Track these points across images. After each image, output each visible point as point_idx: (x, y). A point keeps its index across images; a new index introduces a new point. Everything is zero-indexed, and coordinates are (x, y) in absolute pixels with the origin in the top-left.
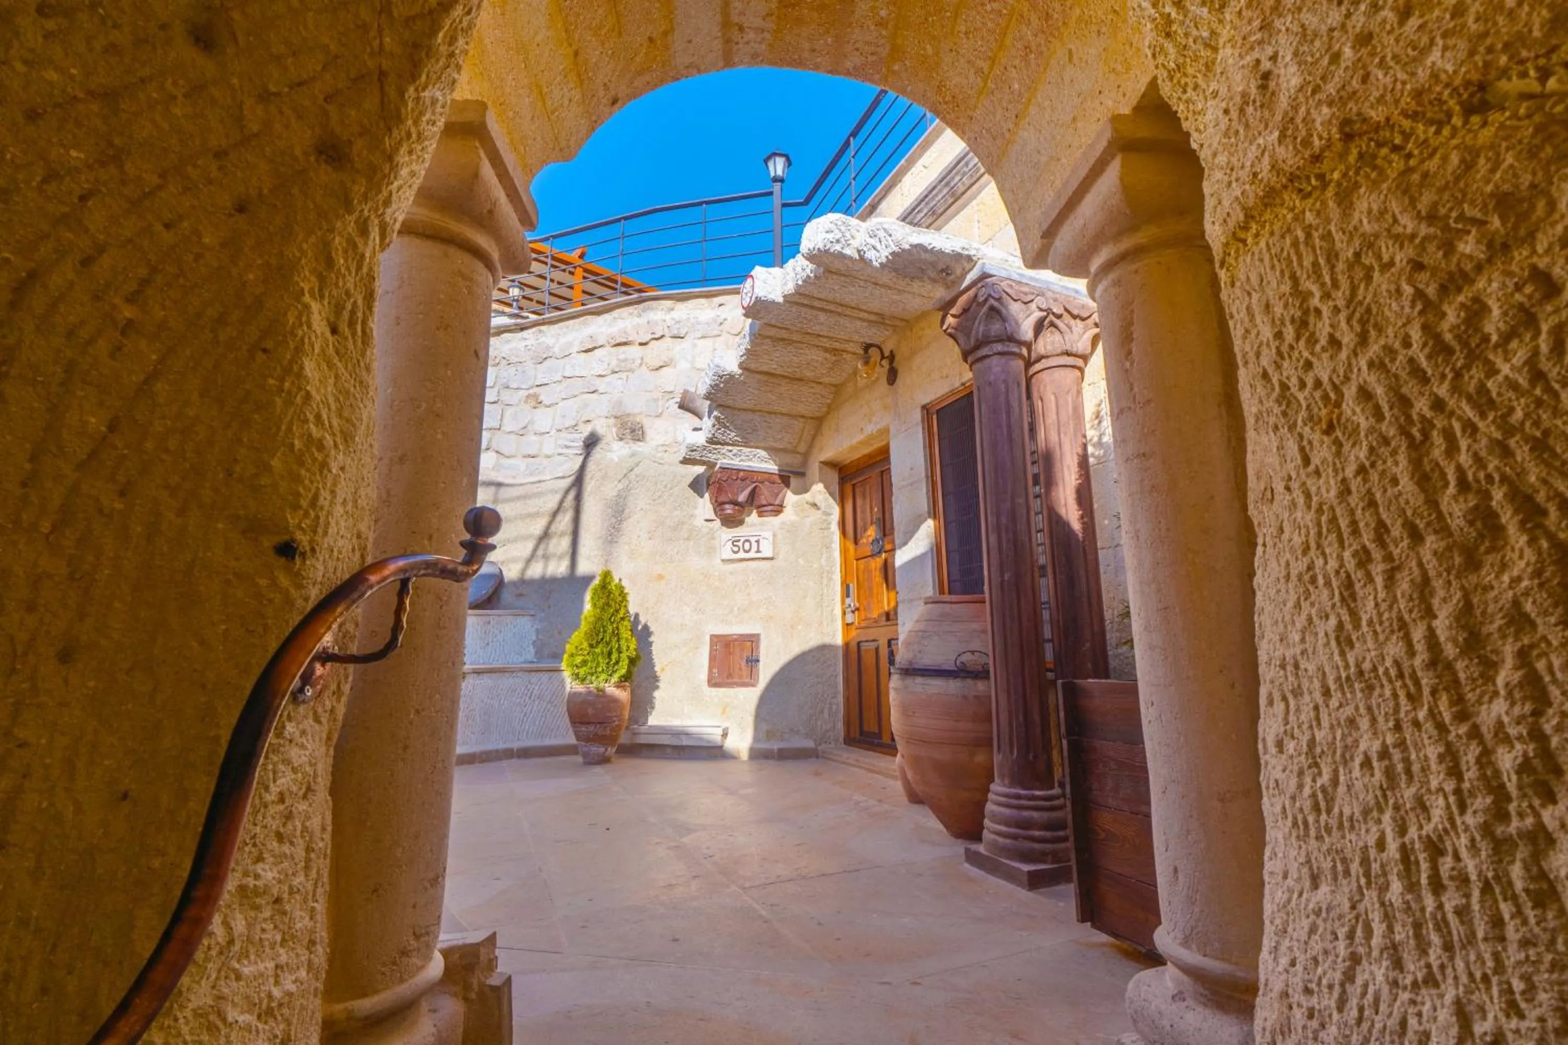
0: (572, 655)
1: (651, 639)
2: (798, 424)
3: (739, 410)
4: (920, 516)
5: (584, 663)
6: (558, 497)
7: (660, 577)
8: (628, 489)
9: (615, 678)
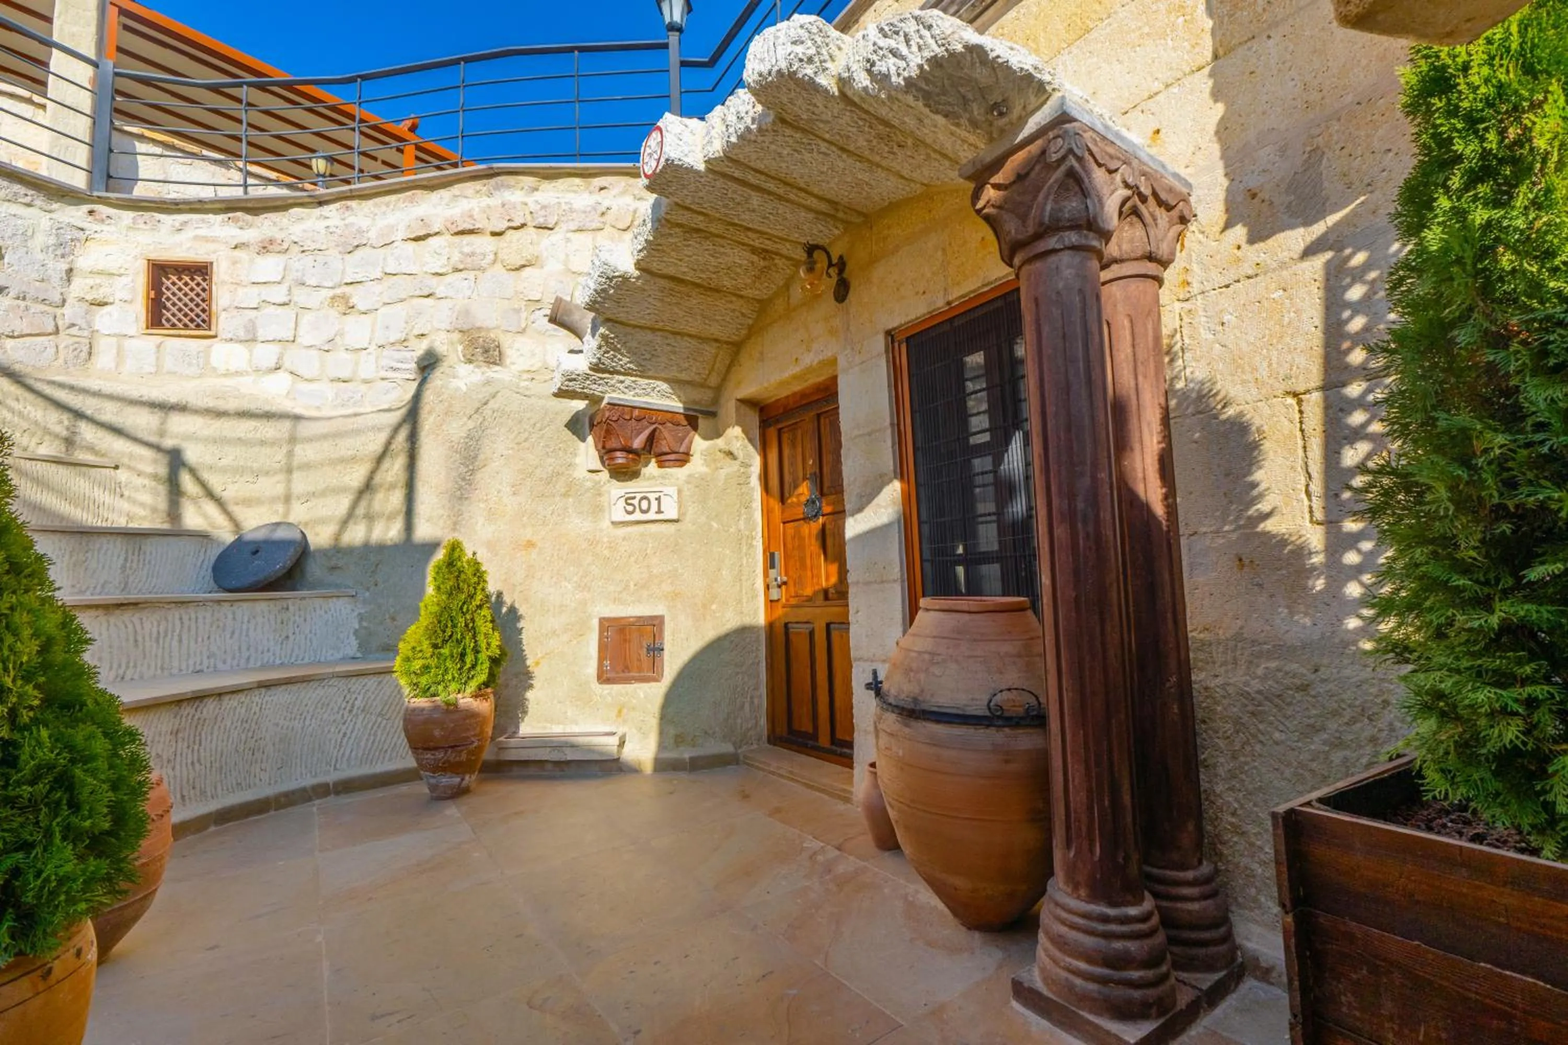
0: (407, 659)
1: (520, 625)
2: (710, 350)
3: (635, 327)
4: (881, 476)
5: (426, 668)
6: (382, 437)
7: (530, 544)
8: (482, 427)
9: (473, 685)
